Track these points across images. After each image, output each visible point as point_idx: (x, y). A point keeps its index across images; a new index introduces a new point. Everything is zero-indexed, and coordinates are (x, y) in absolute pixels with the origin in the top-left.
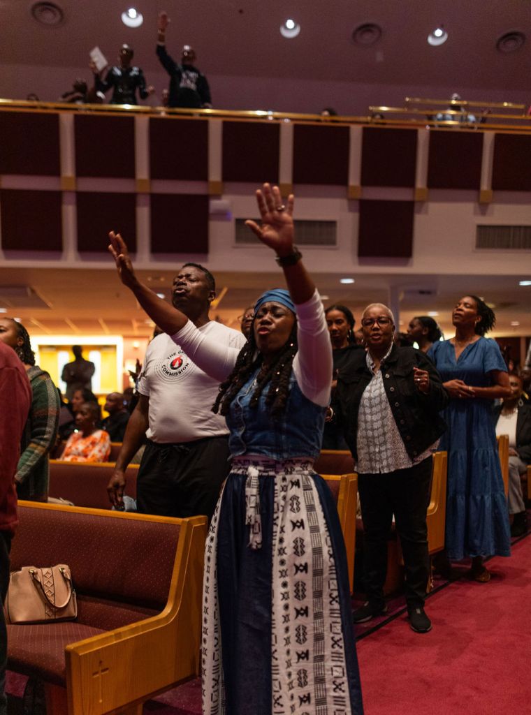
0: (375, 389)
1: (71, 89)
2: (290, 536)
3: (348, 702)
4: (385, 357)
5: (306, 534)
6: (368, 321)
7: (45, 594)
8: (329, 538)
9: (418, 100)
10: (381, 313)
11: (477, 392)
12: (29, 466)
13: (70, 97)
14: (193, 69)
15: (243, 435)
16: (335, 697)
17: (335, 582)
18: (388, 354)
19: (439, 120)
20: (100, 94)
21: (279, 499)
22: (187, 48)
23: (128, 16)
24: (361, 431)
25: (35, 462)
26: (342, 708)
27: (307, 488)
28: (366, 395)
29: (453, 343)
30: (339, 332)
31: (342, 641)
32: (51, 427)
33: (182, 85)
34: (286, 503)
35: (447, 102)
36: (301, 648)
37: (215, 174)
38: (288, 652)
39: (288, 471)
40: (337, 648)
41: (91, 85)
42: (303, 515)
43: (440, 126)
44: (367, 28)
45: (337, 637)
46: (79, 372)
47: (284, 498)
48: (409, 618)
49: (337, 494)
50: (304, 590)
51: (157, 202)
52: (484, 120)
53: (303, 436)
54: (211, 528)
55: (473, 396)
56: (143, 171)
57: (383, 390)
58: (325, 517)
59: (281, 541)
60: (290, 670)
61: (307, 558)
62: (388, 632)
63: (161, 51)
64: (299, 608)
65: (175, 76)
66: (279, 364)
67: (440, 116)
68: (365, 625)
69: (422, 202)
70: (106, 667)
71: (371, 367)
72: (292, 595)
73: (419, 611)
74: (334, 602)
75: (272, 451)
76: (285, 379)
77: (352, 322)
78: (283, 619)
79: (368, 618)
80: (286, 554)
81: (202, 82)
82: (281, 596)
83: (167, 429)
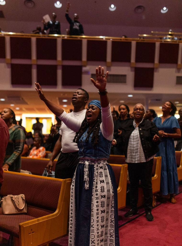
0: (136, 133)
1: (35, 29)
2: (99, 186)
3: (114, 241)
4: (140, 123)
5: (105, 185)
6: (136, 109)
7: (15, 205)
8: (112, 186)
9: (157, 32)
10: (141, 107)
11: (169, 135)
12: (13, 159)
13: (35, 32)
14: (78, 22)
15: (83, 151)
16: (110, 239)
17: (114, 201)
18: (141, 122)
19: (164, 39)
20: (45, 31)
21: (95, 173)
22: (76, 15)
23: (57, 4)
24: (129, 147)
25: (15, 158)
26: (112, 243)
27: (105, 169)
28: (132, 135)
29: (162, 118)
30: (123, 113)
31: (114, 221)
32: (21, 146)
33: (74, 27)
34: (98, 174)
35: (167, 33)
36: (102, 224)
37: (84, 58)
38: (98, 225)
39: (99, 163)
40: (112, 223)
41: (42, 28)
42: (104, 178)
43: (165, 41)
44: (139, 7)
45: (113, 220)
46: (38, 127)
47: (97, 172)
48: (146, 216)
49: (120, 171)
50: (104, 204)
51: (64, 68)
52: (180, 39)
53: (104, 151)
54: (73, 182)
55: (167, 137)
56: (59, 57)
57: (138, 134)
58: (111, 179)
59: (96, 187)
60: (98, 231)
61: (105, 193)
62: (138, 220)
63: (67, 16)
64: (102, 210)
65: (72, 25)
66: (95, 127)
67: (165, 38)
68: (130, 218)
69: (157, 68)
70: (34, 231)
71: (135, 126)
72: (100, 206)
73: (149, 213)
74: (112, 208)
75: (93, 156)
76: (97, 132)
77: (128, 110)
78: (96, 214)
79: (131, 215)
80: (98, 192)
81: (81, 26)
82: (96, 206)
83: (66, 147)
